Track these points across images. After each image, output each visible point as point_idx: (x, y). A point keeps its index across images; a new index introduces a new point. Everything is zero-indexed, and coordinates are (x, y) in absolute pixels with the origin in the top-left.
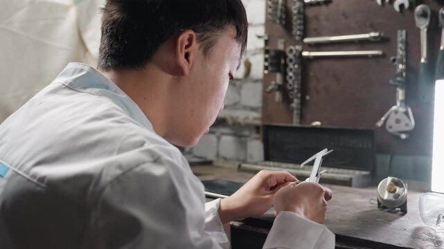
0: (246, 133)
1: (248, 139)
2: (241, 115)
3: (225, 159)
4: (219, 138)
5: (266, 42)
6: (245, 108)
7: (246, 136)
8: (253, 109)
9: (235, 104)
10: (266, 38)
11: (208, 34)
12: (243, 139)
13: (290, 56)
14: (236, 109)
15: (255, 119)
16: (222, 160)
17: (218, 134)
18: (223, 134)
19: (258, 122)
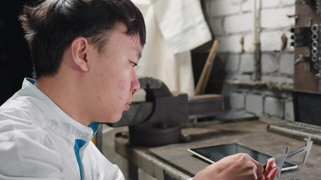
0: (284, 96)
1: (286, 100)
2: (279, 81)
3: (269, 116)
4: (264, 99)
5: (297, 20)
6: (283, 75)
7: (284, 98)
8: (289, 76)
9: (276, 71)
10: (297, 17)
11: (99, 36)
12: (282, 100)
13: (315, 33)
14: (276, 76)
15: (290, 84)
16: (267, 116)
17: (263, 95)
18: (267, 96)
19: (291, 88)
